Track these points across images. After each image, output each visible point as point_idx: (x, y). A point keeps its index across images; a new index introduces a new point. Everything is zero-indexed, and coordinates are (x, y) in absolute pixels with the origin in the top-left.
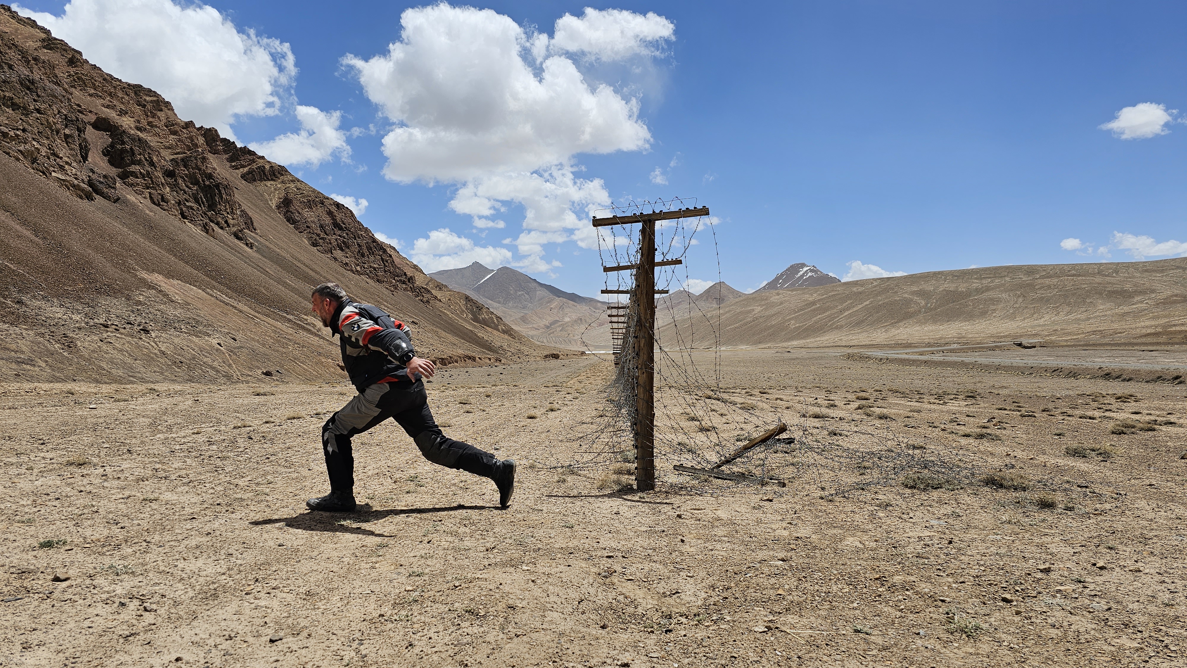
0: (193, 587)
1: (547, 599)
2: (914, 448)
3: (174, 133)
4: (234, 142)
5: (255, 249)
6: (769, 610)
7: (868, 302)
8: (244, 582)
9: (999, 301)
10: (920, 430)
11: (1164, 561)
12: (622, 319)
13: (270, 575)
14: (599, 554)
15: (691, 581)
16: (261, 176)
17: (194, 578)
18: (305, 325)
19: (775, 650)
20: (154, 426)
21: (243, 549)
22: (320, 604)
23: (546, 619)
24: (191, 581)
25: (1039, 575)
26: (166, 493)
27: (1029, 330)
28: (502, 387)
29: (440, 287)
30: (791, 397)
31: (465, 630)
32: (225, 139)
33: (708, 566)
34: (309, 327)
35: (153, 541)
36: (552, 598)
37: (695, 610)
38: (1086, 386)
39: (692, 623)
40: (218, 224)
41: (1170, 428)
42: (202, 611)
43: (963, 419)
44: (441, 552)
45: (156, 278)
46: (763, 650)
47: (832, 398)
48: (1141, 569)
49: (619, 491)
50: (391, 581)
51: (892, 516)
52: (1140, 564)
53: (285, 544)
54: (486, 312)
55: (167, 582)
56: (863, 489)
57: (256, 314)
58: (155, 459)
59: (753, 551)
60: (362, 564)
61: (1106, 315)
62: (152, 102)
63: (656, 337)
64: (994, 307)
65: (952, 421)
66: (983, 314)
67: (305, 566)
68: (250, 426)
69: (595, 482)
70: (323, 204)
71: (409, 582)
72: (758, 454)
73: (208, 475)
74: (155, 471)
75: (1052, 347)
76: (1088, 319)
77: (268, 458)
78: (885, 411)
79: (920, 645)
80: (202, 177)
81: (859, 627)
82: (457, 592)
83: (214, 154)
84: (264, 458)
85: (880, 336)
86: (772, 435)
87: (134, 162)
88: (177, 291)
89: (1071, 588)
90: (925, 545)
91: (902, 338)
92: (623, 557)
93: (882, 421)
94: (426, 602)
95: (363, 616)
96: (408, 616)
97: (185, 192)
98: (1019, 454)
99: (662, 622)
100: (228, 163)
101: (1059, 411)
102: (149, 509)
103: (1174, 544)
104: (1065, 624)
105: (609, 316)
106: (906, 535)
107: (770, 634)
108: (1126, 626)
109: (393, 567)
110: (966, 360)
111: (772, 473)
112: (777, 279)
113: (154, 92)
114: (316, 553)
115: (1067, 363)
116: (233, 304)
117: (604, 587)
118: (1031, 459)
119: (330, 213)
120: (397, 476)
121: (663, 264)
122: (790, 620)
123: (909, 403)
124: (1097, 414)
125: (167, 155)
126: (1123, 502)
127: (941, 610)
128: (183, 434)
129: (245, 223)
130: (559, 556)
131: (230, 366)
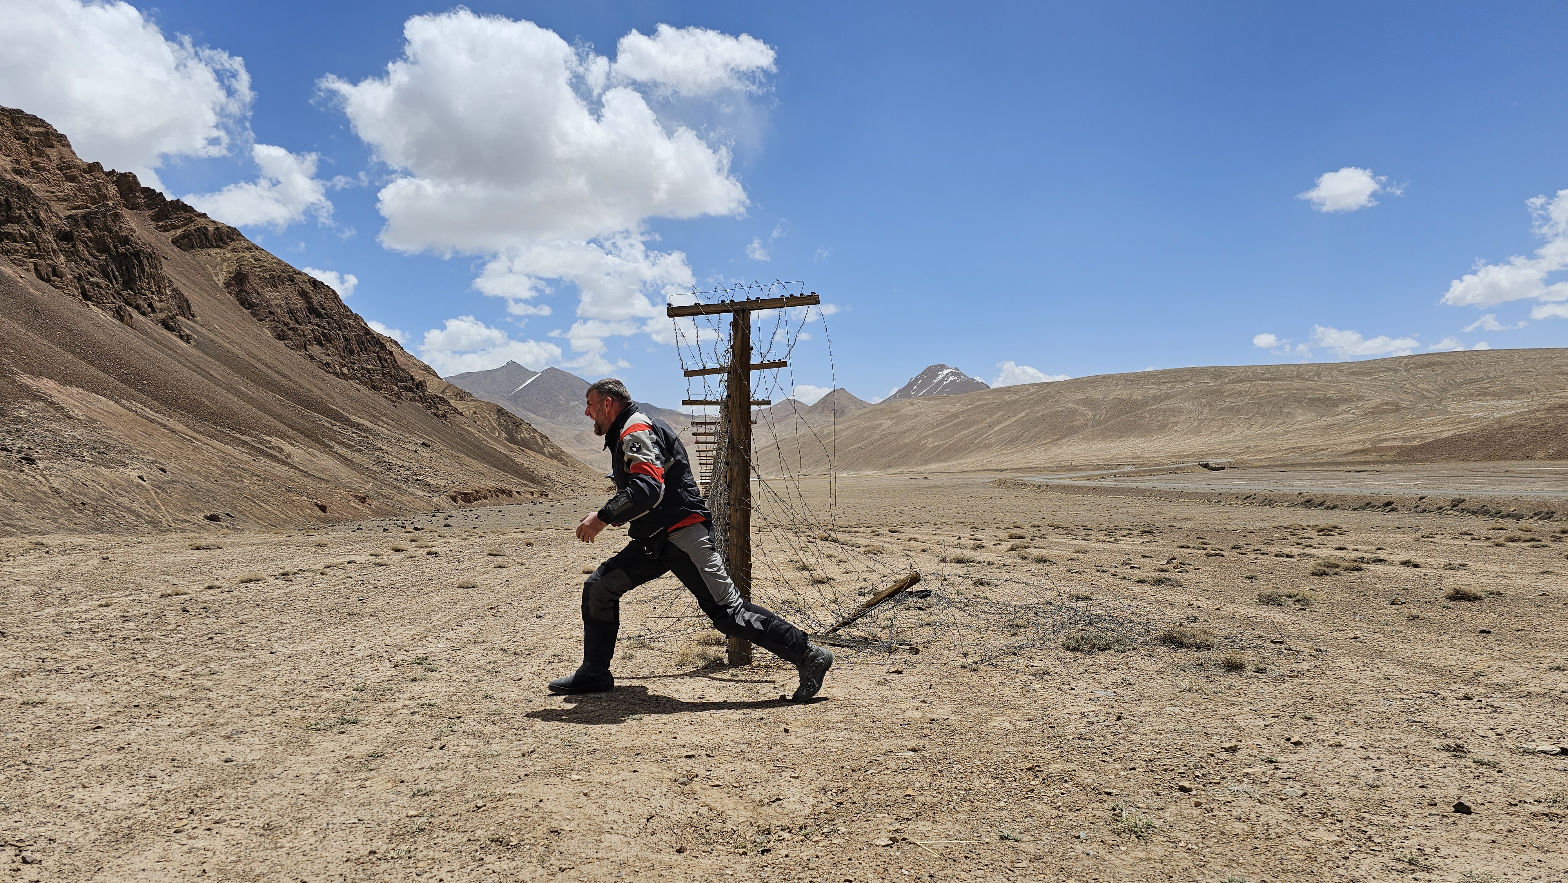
0: (96, 825)
1: (605, 818)
2: (1078, 598)
3: (72, 179)
4: (161, 194)
5: (193, 343)
6: (895, 817)
7: (1023, 414)
8: (172, 815)
9: (1181, 411)
10: (1085, 575)
11: (1369, 732)
12: (711, 439)
13: (211, 804)
14: (676, 753)
15: (796, 783)
16: (201, 241)
17: (99, 812)
18: (268, 450)
19: (901, 868)
20: (40, 596)
21: (172, 769)
22: (284, 841)
23: (602, 845)
24: (93, 817)
25: (1224, 756)
26: (58, 693)
27: (1217, 447)
28: (548, 531)
29: (461, 395)
30: (928, 537)
31: (489, 866)
32: (148, 189)
33: (818, 763)
34: (274, 453)
35: (37, 762)
36: (612, 816)
37: (801, 822)
38: (1284, 516)
39: (796, 839)
40: (137, 308)
41: (1379, 567)
42: (110, 859)
43: (1137, 560)
44: (459, 761)
45: (46, 385)
46: (886, 870)
47: (980, 537)
48: (1343, 743)
49: (705, 667)
50: (386, 804)
51: (1050, 687)
52: (1341, 737)
53: (234, 758)
54: (526, 430)
55: (58, 820)
56: (1015, 654)
57: (196, 435)
58: (42, 645)
59: (876, 740)
60: (347, 783)
61: (1306, 429)
62: (37, 134)
63: (753, 463)
64: (1175, 419)
65: (1125, 564)
66: (1163, 427)
67: (264, 789)
68: (186, 594)
69: (673, 656)
70: (292, 281)
71: (413, 804)
72: (884, 612)
73: (122, 664)
74: (41, 661)
75: (1244, 468)
76: (1286, 433)
77: (211, 638)
78: (1044, 552)
79: (1080, 852)
80: (114, 242)
81: (1006, 833)
82: (480, 815)
83: (132, 209)
84: (205, 638)
85: (1038, 456)
86: (902, 587)
87: (10, 220)
88: (76, 403)
89: (1261, 771)
90: (1088, 722)
91: (1065, 458)
92: (708, 756)
93: (1041, 566)
94: (437, 830)
95: (346, 855)
96: (410, 852)
97: (88, 263)
98: (1203, 603)
99: (757, 840)
100: (153, 223)
101: (1252, 548)
102: (31, 717)
103: (1380, 711)
104: (1253, 815)
105: (694, 434)
106: (1066, 711)
107: (895, 848)
108: (1324, 814)
109: (390, 785)
110: (1143, 486)
111: (902, 636)
112: (910, 385)
113: (41, 120)
114: (279, 769)
115: (1261, 488)
116: (161, 421)
117: (682, 797)
118: (1218, 609)
119: (303, 294)
120: (399, 657)
121: (761, 366)
122: (921, 828)
123: (1074, 542)
124: (1295, 551)
125: (61, 210)
126: (1323, 660)
127: (1106, 805)
128: (84, 608)
129: (179, 307)
130: (622, 758)
131: (157, 508)
